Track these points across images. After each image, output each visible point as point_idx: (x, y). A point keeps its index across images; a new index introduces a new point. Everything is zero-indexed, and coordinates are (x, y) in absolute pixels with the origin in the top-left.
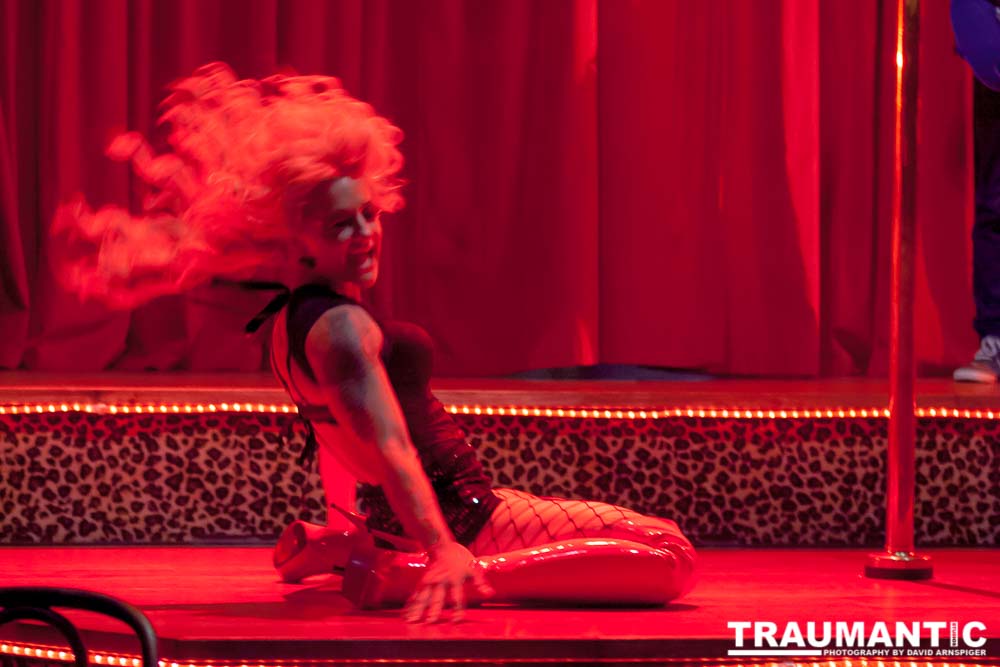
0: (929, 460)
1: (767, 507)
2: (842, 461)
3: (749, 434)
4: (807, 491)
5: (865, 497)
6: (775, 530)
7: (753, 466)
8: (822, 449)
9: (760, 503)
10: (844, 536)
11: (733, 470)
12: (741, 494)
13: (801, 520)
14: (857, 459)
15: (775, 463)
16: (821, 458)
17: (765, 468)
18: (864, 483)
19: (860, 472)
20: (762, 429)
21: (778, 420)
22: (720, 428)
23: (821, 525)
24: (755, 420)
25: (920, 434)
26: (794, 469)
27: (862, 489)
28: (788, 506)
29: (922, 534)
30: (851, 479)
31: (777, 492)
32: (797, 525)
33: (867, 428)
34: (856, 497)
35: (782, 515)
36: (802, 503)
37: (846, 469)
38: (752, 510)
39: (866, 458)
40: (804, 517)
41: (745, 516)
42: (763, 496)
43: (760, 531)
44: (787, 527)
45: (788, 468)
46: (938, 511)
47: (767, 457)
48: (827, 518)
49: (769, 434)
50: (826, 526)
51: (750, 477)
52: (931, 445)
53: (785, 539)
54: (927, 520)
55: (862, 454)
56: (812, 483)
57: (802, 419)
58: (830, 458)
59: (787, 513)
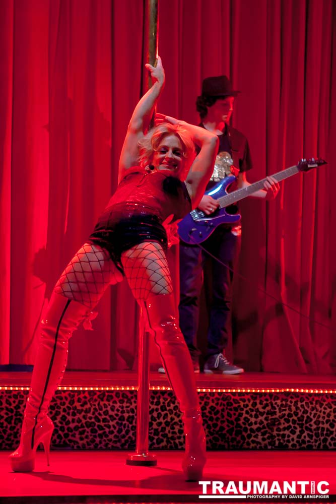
0: (157, 410)
1: (84, 432)
2: (118, 410)
3: (76, 398)
4: (102, 424)
5: (128, 427)
6: (87, 442)
7: (77, 412)
8: (109, 405)
9: (80, 430)
10: (118, 445)
11: (69, 414)
12: (72, 425)
13: (99, 438)
14: (125, 409)
15: (88, 411)
16: (109, 408)
17: (83, 414)
18: (128, 420)
19: (126, 415)
20: (82, 396)
21: (89, 391)
22: (63, 395)
23: (108, 440)
24: (78, 391)
25: (153, 398)
26: (96, 414)
27: (127, 423)
28: (94, 431)
29: (153, 444)
30: (122, 418)
31: (89, 425)
32: (98, 440)
33: (130, 395)
34: (125, 427)
35: (91, 435)
36: (100, 430)
37: (119, 414)
38: (77, 433)
39: (129, 409)
40: (100, 436)
41: (74, 436)
42: (82, 426)
43: (81, 442)
44: (93, 441)
45: (93, 413)
46: (161, 433)
47: (84, 408)
48: (111, 436)
49: (85, 397)
50: (110, 440)
51: (76, 418)
52: (158, 403)
53: (92, 446)
54: (156, 437)
55: (127, 407)
56: (105, 420)
57: (99, 391)
58: (112, 409)
59: (93, 434)
